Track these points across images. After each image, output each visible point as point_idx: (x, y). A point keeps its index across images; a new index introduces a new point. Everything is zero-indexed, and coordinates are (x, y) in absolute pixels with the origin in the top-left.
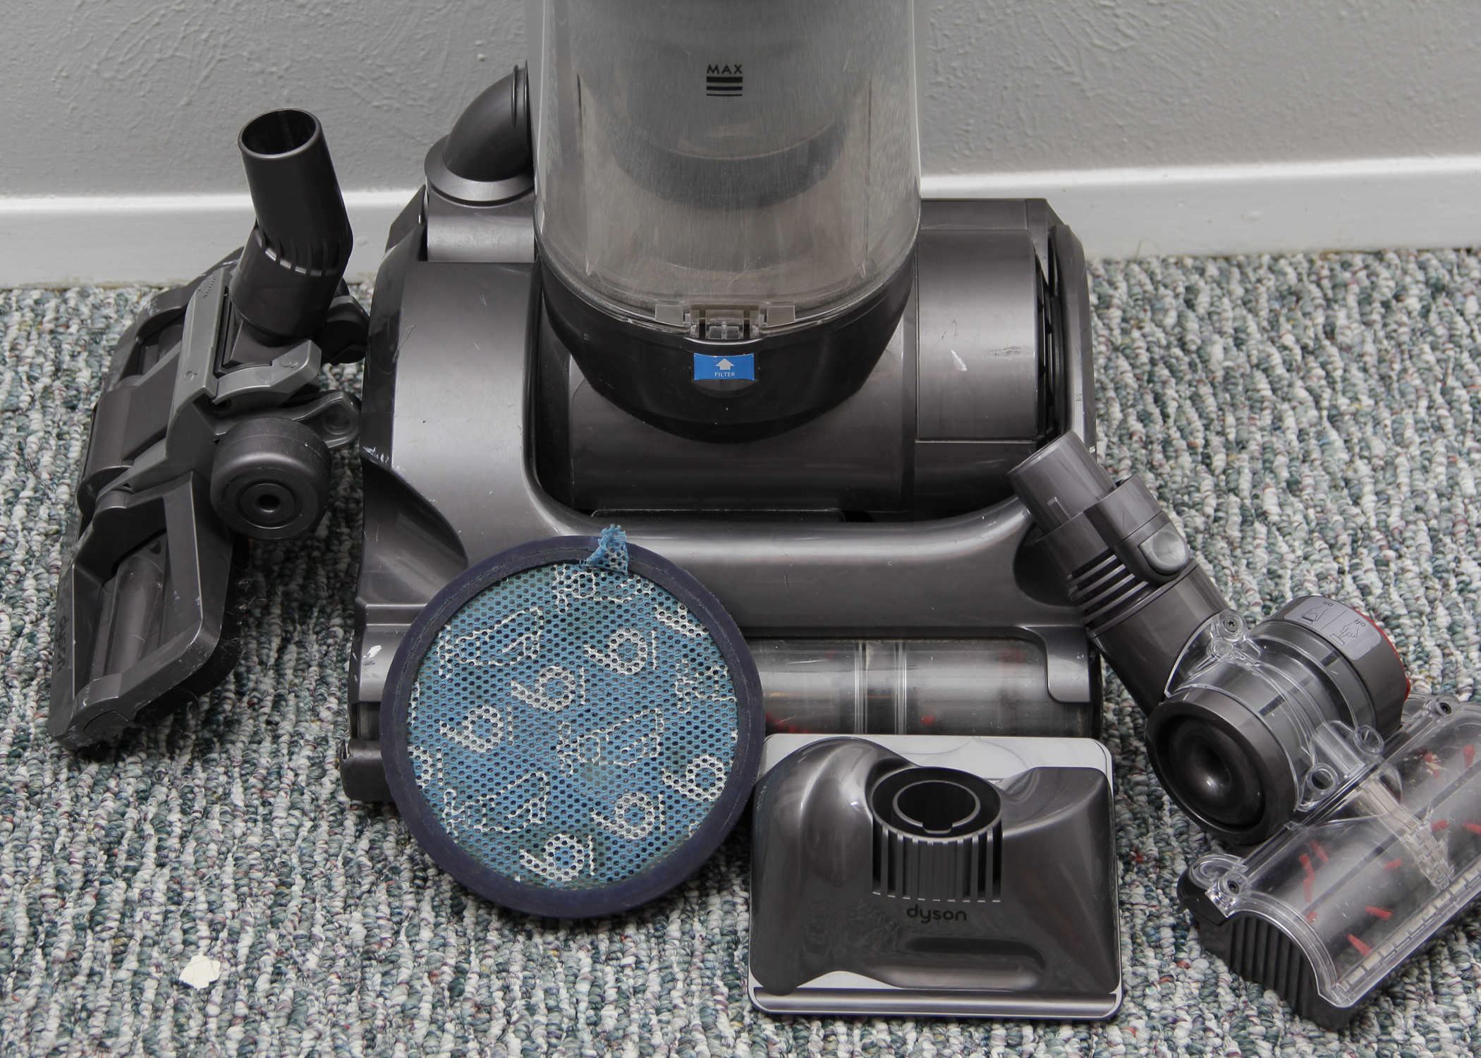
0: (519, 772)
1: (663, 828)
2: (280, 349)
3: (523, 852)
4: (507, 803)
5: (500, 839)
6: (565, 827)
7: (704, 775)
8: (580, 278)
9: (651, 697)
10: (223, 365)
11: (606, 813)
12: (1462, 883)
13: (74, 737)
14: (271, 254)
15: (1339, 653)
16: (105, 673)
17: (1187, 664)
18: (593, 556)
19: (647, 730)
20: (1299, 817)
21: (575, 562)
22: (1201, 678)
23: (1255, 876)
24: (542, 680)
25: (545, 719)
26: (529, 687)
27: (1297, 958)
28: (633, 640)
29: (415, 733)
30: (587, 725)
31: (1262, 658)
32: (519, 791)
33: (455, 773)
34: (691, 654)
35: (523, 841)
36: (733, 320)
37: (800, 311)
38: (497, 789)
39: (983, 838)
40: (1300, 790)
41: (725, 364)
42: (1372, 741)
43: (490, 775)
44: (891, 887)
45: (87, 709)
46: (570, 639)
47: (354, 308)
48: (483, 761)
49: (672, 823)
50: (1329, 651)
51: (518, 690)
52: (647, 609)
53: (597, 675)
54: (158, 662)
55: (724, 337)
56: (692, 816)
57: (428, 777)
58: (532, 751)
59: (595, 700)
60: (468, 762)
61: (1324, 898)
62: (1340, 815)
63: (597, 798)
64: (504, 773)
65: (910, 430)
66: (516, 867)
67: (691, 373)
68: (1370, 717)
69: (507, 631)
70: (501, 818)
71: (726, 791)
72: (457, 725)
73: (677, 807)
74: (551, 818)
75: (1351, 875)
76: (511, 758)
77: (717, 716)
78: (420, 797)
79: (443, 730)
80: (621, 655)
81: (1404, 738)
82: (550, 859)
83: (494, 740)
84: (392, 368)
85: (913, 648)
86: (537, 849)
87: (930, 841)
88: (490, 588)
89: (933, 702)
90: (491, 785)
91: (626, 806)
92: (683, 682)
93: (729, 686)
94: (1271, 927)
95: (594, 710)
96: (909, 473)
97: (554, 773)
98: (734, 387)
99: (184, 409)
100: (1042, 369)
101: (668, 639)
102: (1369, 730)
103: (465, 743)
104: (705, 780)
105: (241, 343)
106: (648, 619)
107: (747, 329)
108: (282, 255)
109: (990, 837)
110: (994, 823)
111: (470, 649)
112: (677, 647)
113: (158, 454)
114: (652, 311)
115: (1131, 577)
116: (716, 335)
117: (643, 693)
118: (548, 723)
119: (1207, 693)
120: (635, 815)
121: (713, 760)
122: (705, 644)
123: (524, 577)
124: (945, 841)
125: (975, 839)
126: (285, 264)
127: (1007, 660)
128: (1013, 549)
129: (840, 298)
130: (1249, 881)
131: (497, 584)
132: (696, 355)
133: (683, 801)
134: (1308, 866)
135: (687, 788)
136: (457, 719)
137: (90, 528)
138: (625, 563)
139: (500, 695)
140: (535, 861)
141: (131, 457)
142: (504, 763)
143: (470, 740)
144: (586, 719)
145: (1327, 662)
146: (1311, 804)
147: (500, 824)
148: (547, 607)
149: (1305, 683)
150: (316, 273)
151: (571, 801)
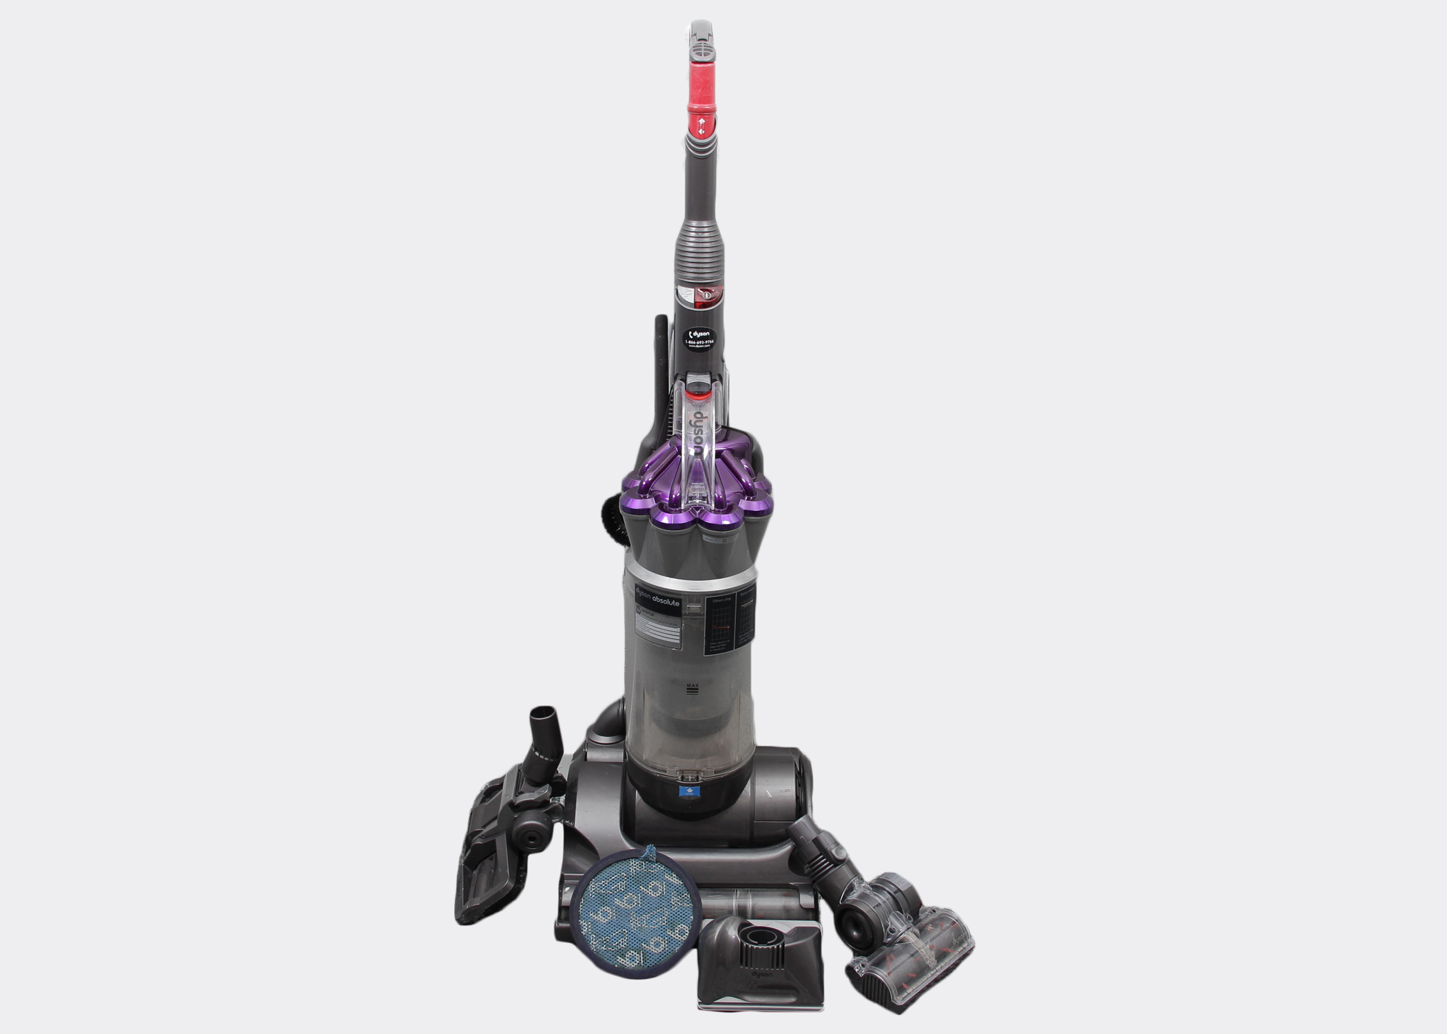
0: (617, 929)
1: (667, 949)
2: (536, 788)
3: (618, 957)
4: (613, 940)
5: (610, 952)
6: (633, 948)
7: (681, 931)
8: (641, 761)
9: (663, 904)
10: (518, 793)
11: (647, 943)
12: (940, 966)
13: (463, 919)
14: (537, 754)
15: (899, 890)
16: (474, 897)
17: (848, 893)
18: (644, 855)
19: (662, 915)
20: (885, 944)
21: (637, 858)
22: (853, 896)
23: (871, 962)
24: (625, 898)
25: (626, 911)
26: (621, 900)
27: (884, 989)
28: (657, 885)
29: (582, 915)
30: (641, 913)
31: (873, 891)
32: (617, 936)
33: (595, 929)
34: (677, 890)
35: (618, 953)
36: (693, 775)
37: (716, 772)
38: (610, 935)
39: (778, 946)
40: (885, 935)
41: (690, 790)
42: (909, 919)
43: (607, 930)
44: (746, 965)
45: (469, 908)
46: (636, 884)
47: (562, 777)
48: (605, 925)
49: (669, 947)
50: (896, 889)
51: (617, 901)
52: (662, 874)
53: (645, 897)
54: (492, 892)
55: (690, 780)
56: (677, 945)
57: (585, 931)
58: (622, 922)
59: (644, 905)
60: (599, 926)
61: (894, 969)
62: (898, 943)
63: (644, 938)
64: (612, 930)
65: (752, 818)
66: (615, 962)
67: (678, 794)
68: (908, 911)
69: (613, 881)
70: (610, 945)
71: (689, 937)
72: (596, 913)
73: (672, 942)
74: (628, 945)
75: (903, 962)
76: (614, 924)
77: (686, 911)
78: (583, 937)
79: (591, 915)
80: (653, 890)
81: (920, 921)
82: (627, 959)
83: (609, 918)
84: (576, 794)
85: (754, 891)
86: (623, 956)
87: (760, 947)
88: (608, 867)
89: (761, 910)
90: (607, 933)
91: (654, 941)
92: (674, 899)
93: (690, 901)
94: (876, 978)
95: (644, 908)
96: (752, 833)
97: (629, 929)
98: (692, 799)
99: (504, 808)
100: (797, 798)
101: (669, 884)
102: (908, 915)
103: (598, 919)
104: (682, 933)
105: (524, 786)
106: (663, 878)
107: (697, 778)
108: (540, 754)
109: (780, 946)
110: (782, 942)
111: (601, 887)
112: (673, 887)
113: (495, 824)
114: (665, 772)
115: (828, 863)
116: (687, 780)
117: (660, 903)
118: (627, 913)
119: (855, 901)
120: (657, 944)
121: (684, 926)
122: (682, 886)
123: (620, 863)
124: (765, 947)
125: (775, 947)
126: (541, 757)
127: (786, 895)
128: (788, 857)
129: (729, 769)
130: (868, 964)
131: (610, 865)
132: (680, 787)
133: (674, 940)
134: (888, 959)
135: (675, 935)
136: (596, 911)
137: (470, 851)
138: (655, 858)
139: (611, 903)
140: (622, 960)
141: (484, 827)
142: (612, 926)
143: (600, 919)
144: (640, 912)
145: (895, 892)
146: (889, 939)
147: (610, 947)
148: (628, 873)
149: (888, 899)
150: (552, 760)
151: (635, 939)
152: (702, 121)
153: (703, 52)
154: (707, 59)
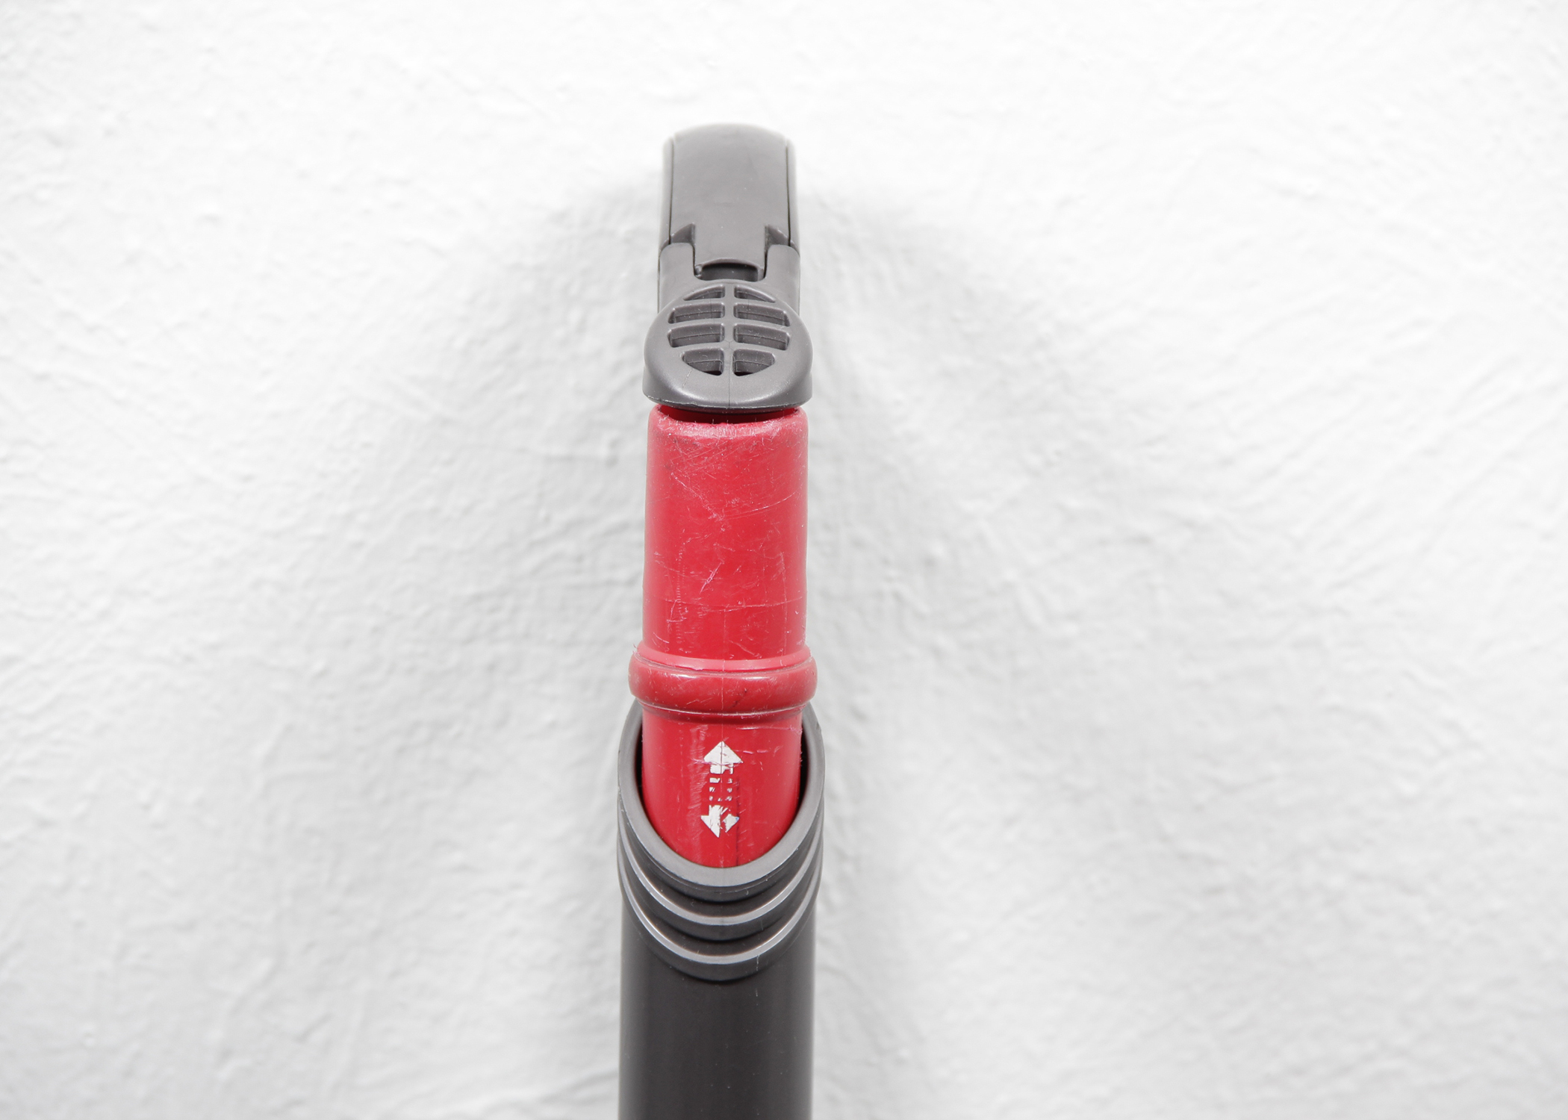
152: (722, 758)
153: (728, 346)
154: (755, 391)
